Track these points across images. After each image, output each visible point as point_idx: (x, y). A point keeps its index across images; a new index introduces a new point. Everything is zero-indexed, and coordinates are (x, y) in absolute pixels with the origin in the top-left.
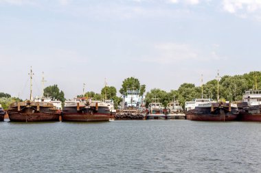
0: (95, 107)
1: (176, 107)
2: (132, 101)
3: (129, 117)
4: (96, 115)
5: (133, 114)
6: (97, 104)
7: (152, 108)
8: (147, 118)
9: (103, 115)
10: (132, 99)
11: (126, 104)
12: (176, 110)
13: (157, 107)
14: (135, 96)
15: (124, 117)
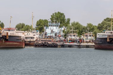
0: (6, 36)
1: (89, 38)
2: (52, 31)
3: (46, 45)
4: (8, 43)
5: (49, 43)
6: (7, 33)
7: (69, 38)
8: (63, 46)
9: (15, 43)
10: (52, 30)
11: (46, 34)
12: (88, 40)
13: (73, 37)
14: (55, 28)
15: (41, 45)
